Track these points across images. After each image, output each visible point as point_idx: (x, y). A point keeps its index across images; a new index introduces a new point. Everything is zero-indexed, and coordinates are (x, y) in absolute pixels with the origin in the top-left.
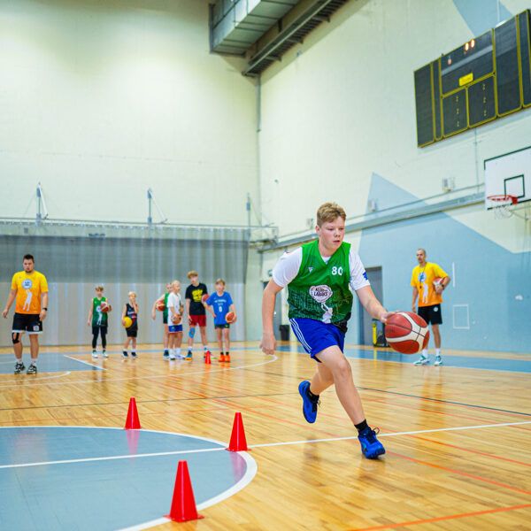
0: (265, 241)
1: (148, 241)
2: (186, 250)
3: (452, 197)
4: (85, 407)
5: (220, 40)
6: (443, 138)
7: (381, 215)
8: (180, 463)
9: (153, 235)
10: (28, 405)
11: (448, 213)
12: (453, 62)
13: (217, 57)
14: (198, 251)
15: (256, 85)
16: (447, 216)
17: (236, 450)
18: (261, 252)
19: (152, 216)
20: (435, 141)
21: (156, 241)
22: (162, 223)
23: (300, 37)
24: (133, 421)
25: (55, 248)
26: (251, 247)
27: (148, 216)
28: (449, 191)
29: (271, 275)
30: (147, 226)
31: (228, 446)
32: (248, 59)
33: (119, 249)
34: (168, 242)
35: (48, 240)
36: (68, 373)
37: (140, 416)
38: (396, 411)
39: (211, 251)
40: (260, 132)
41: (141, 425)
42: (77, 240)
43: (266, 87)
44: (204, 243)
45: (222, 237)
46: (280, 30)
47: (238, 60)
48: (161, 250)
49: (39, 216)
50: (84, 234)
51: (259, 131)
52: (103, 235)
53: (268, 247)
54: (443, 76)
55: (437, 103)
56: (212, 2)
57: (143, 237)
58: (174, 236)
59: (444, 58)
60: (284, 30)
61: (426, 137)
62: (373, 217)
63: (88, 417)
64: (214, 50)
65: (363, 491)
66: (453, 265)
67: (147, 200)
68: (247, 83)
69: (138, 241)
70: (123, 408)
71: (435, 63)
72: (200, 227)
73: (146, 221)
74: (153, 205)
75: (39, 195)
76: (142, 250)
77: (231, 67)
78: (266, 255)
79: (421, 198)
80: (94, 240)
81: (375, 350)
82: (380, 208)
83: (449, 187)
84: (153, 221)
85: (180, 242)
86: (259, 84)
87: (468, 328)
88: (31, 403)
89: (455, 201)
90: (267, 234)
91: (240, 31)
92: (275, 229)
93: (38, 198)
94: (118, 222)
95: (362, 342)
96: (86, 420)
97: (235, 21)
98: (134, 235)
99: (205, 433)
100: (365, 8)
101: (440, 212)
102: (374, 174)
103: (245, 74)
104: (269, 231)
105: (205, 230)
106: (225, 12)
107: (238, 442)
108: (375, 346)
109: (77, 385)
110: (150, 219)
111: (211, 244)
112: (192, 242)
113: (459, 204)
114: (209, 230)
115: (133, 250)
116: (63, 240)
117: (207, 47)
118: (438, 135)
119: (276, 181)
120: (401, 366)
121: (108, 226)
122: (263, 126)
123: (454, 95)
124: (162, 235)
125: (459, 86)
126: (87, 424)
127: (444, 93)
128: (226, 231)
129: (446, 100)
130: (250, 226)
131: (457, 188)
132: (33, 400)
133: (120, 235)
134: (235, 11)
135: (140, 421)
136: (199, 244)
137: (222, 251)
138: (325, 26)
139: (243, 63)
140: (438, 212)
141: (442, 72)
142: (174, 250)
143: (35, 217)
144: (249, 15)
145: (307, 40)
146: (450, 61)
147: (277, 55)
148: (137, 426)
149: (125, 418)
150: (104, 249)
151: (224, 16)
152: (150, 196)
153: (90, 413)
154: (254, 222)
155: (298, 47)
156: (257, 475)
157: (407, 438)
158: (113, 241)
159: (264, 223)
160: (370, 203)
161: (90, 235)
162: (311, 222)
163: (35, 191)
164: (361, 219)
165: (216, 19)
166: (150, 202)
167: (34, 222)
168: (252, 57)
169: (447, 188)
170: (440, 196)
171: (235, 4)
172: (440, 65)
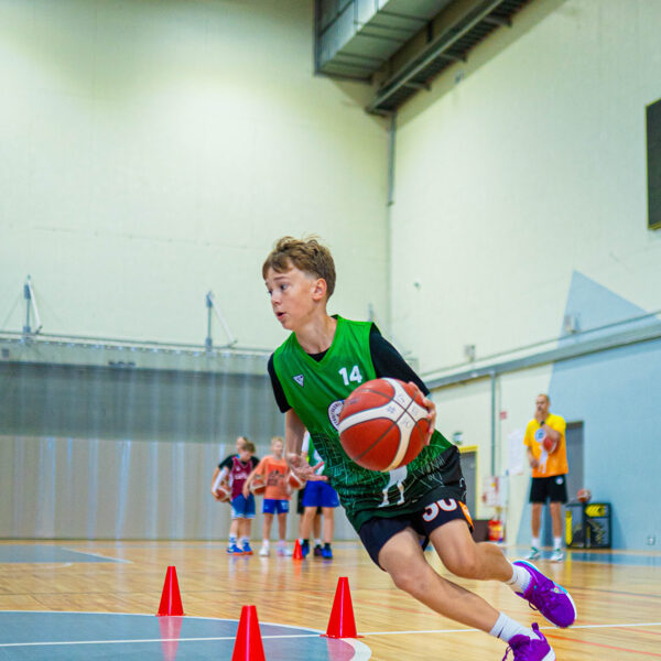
1: (206, 377)
4: (94, 595)
5: (331, 53)
7: (586, 338)
9: (214, 367)
13: (327, 84)
15: (387, 129)
17: (338, 637)
19: (213, 336)
21: (219, 376)
22: (229, 347)
23: (461, 51)
24: (171, 603)
25: (54, 384)
27: (205, 336)
30: (203, 350)
32: (376, 86)
33: (157, 388)
34: (237, 379)
35: (41, 369)
36: (69, 564)
40: (393, 207)
42: (89, 371)
43: (401, 133)
46: (430, 38)
47: (359, 88)
48: (225, 390)
49: (27, 329)
50: (101, 360)
51: (390, 203)
52: (131, 364)
57: (198, 368)
58: (248, 369)
60: (437, 39)
62: (571, 341)
64: (320, 70)
67: (206, 310)
68: (372, 126)
69: (189, 376)
73: (202, 342)
74: (214, 319)
75: (28, 295)
76: (195, 390)
77: (348, 100)
80: (117, 372)
81: (569, 554)
82: (584, 327)
84: (216, 343)
86: (393, 128)
91: (365, 39)
93: (26, 301)
94: (156, 343)
97: (356, 23)
98: (182, 365)
100: (570, 3)
102: (576, 274)
103: (371, 111)
106: (341, 7)
107: (342, 623)
108: (570, 546)
109: (83, 575)
110: (209, 341)
115: (180, 391)
116: (67, 369)
117: (309, 65)
119: (417, 285)
121: (141, 349)
122: (398, 196)
124: (228, 367)
133: (159, 364)
134: (356, 7)
138: (503, 32)
139: (368, 93)
142: (247, 392)
143: (21, 329)
144: (380, 12)
145: (475, 55)
147: (425, 81)
148: (178, 610)
150: (133, 387)
151: (339, 14)
152: (210, 304)
155: (459, 67)
158: (148, 374)
160: (567, 320)
161: (111, 363)
162: (470, 350)
163: (21, 290)
164: (553, 346)
165: (325, 22)
166: (210, 314)
167: (19, 337)
168: (382, 84)
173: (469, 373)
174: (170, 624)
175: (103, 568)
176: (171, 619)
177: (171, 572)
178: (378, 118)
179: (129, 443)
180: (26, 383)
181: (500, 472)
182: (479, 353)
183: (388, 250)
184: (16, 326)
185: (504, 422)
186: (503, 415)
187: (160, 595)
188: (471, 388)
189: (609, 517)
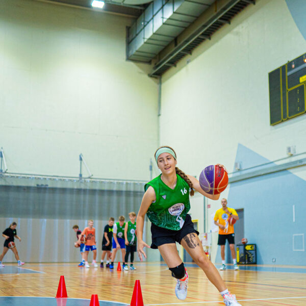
1: (79, 191)
2: (106, 197)
3: (293, 159)
4: (28, 288)
5: (133, 51)
6: (288, 119)
7: (244, 173)
9: (83, 187)
11: (291, 171)
12: (296, 66)
13: (132, 64)
14: (115, 198)
15: (158, 84)
16: (290, 173)
19: (82, 173)
20: (283, 121)
21: (85, 191)
22: (89, 178)
23: (189, 50)
24: (62, 292)
25: (12, 195)
27: (79, 173)
28: (292, 155)
30: (78, 179)
32: (153, 65)
33: (58, 196)
34: (93, 191)
35: (7, 188)
36: (18, 274)
39: (124, 198)
40: (161, 117)
42: (28, 189)
43: (164, 85)
44: (119, 193)
45: (132, 189)
46: (176, 45)
47: (146, 66)
48: (88, 197)
49: (1, 170)
50: (33, 184)
51: (159, 115)
52: (47, 185)
54: (288, 76)
55: (284, 94)
56: (129, 25)
57: (76, 187)
58: (97, 187)
59: (290, 64)
60: (179, 45)
61: (276, 118)
62: (238, 174)
64: (129, 58)
66: (294, 206)
67: (79, 162)
68: (152, 82)
69: (72, 190)
71: (283, 67)
72: (116, 181)
73: (78, 176)
74: (83, 165)
75: (2, 155)
76: (75, 196)
77: (141, 71)
79: (272, 160)
80: (40, 189)
82: (243, 168)
83: (292, 152)
84: (83, 176)
85: (102, 192)
86: (160, 83)
87: (304, 250)
89: (296, 162)
91: (147, 45)
94: (57, 176)
97: (144, 38)
98: (69, 186)
100: (235, 30)
101: (285, 170)
102: (240, 145)
103: (150, 76)
105: (120, 183)
106: (137, 32)
108: (239, 263)
109: (24, 279)
110: (81, 175)
111: (124, 193)
112: (110, 192)
113: (299, 164)
114: (122, 184)
115: (68, 196)
116: (18, 188)
117: (125, 57)
118: (285, 117)
121: (51, 179)
122: (162, 112)
123: (296, 89)
124: (89, 187)
125: (299, 83)
126: (28, 295)
127: (289, 88)
128: (135, 184)
129: (290, 93)
131: (297, 153)
133: (59, 185)
134: (144, 31)
136: (115, 194)
137: (132, 199)
138: (207, 42)
139: (149, 68)
140: (284, 170)
141: (288, 74)
142: (97, 197)
144: (154, 34)
145: (195, 52)
146: (293, 66)
147: (174, 63)
148: (65, 295)
149: (56, 293)
150: (47, 196)
151: (137, 35)
152: (81, 159)
153: (31, 291)
155: (188, 57)
158: (53, 190)
160: (236, 165)
161: (38, 185)
165: (130, 39)
166: (81, 163)
168: (155, 64)
169: (290, 154)
170: (285, 158)
171: (145, 26)
172: (286, 68)
174: (62, 301)
175: (33, 276)
176: (62, 299)
177: (62, 278)
178: (154, 79)
179: (45, 220)
181: (208, 231)
183: (158, 135)
185: (209, 209)
186: (209, 206)
187: (57, 288)
189: (256, 250)
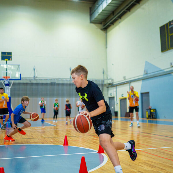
0: (109, 84)
4: (50, 138)
5: (93, 19)
6: (170, 49)
7: (149, 75)
8: (82, 157)
10: (32, 137)
13: (93, 25)
16: (172, 75)
18: (108, 87)
20: (167, 50)
23: (120, 17)
24: (66, 143)
25: (40, 87)
26: (104, 86)
29: (111, 95)
30: (70, 79)
31: (98, 151)
32: (103, 25)
33: (60, 87)
35: (37, 84)
36: (44, 127)
37: (68, 141)
38: (155, 140)
41: (69, 144)
42: (47, 84)
43: (108, 34)
46: (113, 15)
49: (34, 77)
50: (49, 82)
51: (106, 48)
52: (55, 82)
53: (110, 86)
54: (170, 29)
55: (168, 37)
56: (91, 7)
57: (68, 82)
59: (170, 22)
60: (115, 15)
61: (164, 48)
62: (146, 75)
63: (51, 142)
64: (91, 22)
65: (144, 167)
68: (102, 33)
69: (67, 84)
70: (63, 139)
71: (167, 24)
75: (34, 70)
76: (68, 87)
77: (96, 27)
78: (109, 88)
79: (163, 69)
80: (52, 84)
81: (147, 120)
82: (149, 72)
86: (106, 33)
88: (33, 137)
90: (110, 81)
92: (112, 80)
94: (60, 78)
95: (143, 117)
96: (51, 143)
97: (98, 13)
98: (65, 82)
99: (90, 147)
100: (142, 7)
101: (169, 74)
102: (146, 62)
103: (102, 30)
104: (110, 80)
106: (95, 9)
107: (101, 150)
108: (148, 118)
110: (70, 77)
115: (65, 87)
116: (42, 84)
117: (89, 21)
118: (168, 48)
119: (113, 64)
120: (156, 126)
121: (57, 80)
122: (108, 46)
126: (51, 144)
127: (170, 34)
129: (171, 36)
130: (104, 79)
132: (33, 136)
133: (61, 82)
134: (98, 9)
135: (68, 143)
138: (128, 13)
139: (101, 26)
141: (169, 27)
143: (33, 77)
144: (103, 10)
145: (123, 18)
146: (172, 23)
147: (113, 23)
148: (67, 145)
149: (63, 142)
150: (56, 87)
151: (95, 11)
153: (52, 140)
154: (105, 78)
155: (120, 20)
156: (108, 161)
157: (159, 150)
158: (58, 84)
159: (109, 78)
160: (145, 71)
161: (51, 82)
162: (124, 77)
163: (33, 69)
164: (142, 77)
165: (92, 12)
167: (33, 78)
169: (171, 66)
170: (169, 68)
171: (98, 7)
172: (169, 25)
173: (124, 82)
180: (34, 87)
182: (126, 78)
183: (106, 58)
184: (32, 76)
188: (125, 85)
189: (156, 112)
